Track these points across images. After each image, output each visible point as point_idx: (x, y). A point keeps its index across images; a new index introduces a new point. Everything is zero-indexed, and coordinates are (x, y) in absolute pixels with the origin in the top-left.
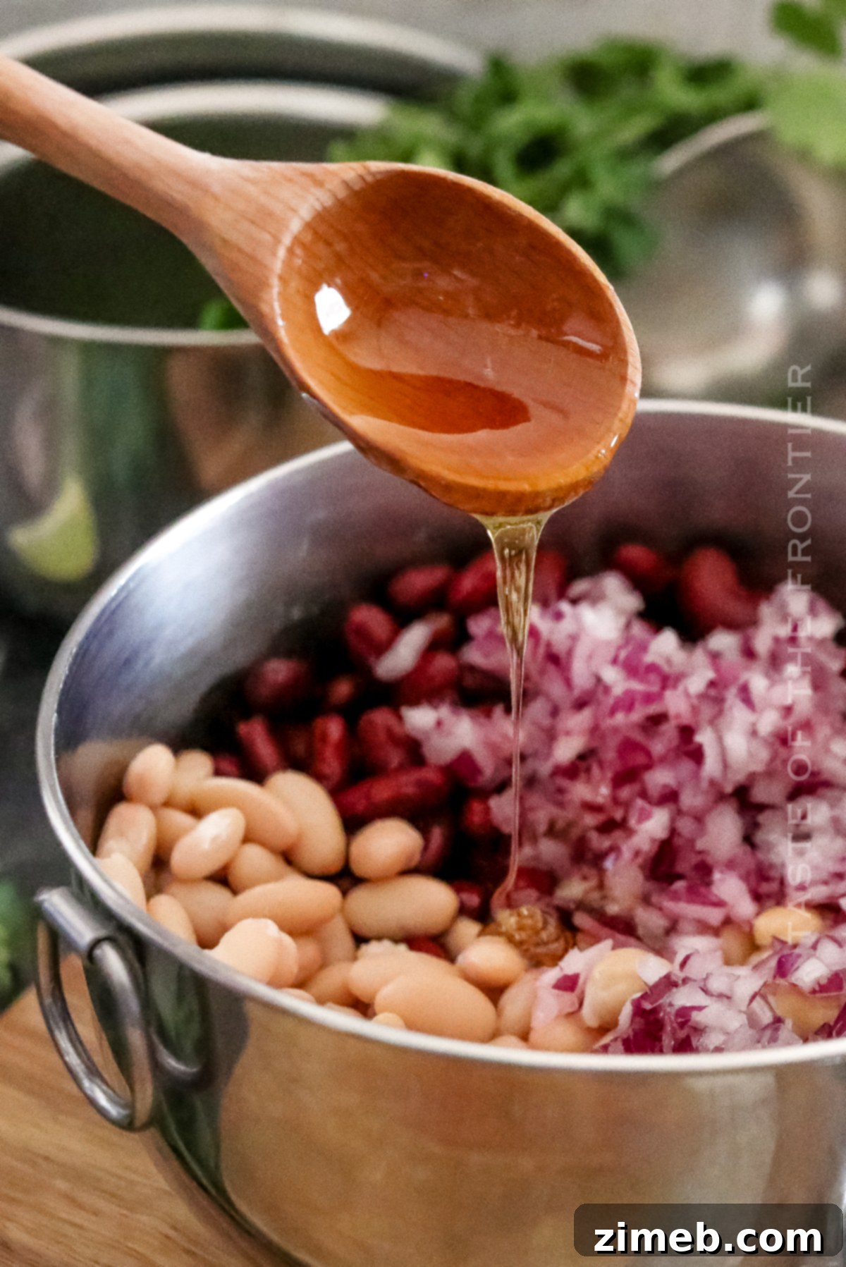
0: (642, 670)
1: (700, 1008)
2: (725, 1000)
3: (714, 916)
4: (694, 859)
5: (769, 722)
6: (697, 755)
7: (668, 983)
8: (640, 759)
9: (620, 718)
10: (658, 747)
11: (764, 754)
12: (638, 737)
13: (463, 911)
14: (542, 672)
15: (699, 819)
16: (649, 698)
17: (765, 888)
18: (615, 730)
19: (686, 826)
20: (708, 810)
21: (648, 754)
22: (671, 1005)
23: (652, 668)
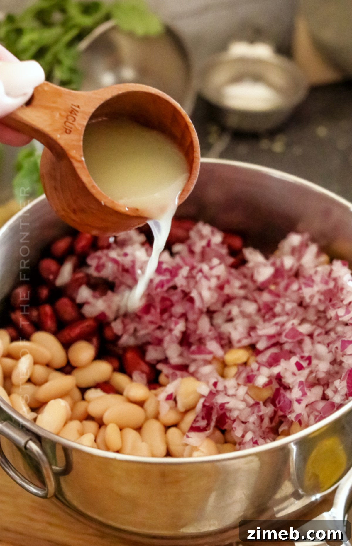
0: (163, 271)
1: (228, 403)
2: (234, 397)
3: (209, 357)
4: (197, 338)
5: (214, 282)
6: (191, 300)
7: (212, 394)
8: (168, 303)
9: (159, 290)
10: (175, 298)
11: (216, 295)
12: (166, 295)
13: (115, 370)
14: (123, 276)
15: (196, 322)
16: (168, 281)
17: (224, 342)
18: (157, 294)
19: (191, 326)
20: (198, 319)
21: (171, 301)
22: (217, 403)
23: (167, 270)
